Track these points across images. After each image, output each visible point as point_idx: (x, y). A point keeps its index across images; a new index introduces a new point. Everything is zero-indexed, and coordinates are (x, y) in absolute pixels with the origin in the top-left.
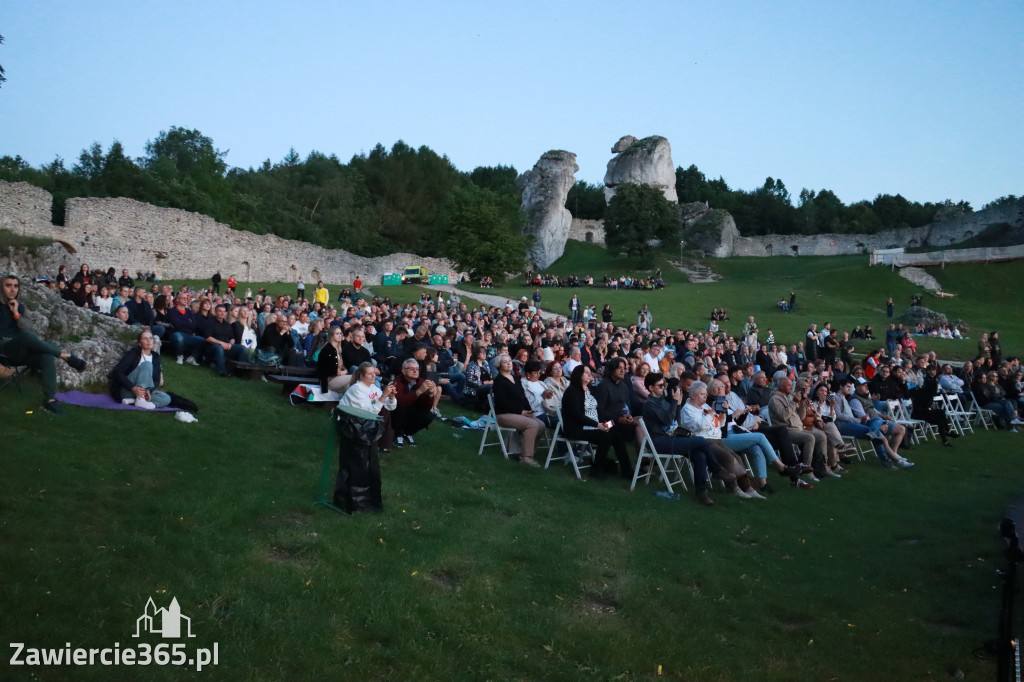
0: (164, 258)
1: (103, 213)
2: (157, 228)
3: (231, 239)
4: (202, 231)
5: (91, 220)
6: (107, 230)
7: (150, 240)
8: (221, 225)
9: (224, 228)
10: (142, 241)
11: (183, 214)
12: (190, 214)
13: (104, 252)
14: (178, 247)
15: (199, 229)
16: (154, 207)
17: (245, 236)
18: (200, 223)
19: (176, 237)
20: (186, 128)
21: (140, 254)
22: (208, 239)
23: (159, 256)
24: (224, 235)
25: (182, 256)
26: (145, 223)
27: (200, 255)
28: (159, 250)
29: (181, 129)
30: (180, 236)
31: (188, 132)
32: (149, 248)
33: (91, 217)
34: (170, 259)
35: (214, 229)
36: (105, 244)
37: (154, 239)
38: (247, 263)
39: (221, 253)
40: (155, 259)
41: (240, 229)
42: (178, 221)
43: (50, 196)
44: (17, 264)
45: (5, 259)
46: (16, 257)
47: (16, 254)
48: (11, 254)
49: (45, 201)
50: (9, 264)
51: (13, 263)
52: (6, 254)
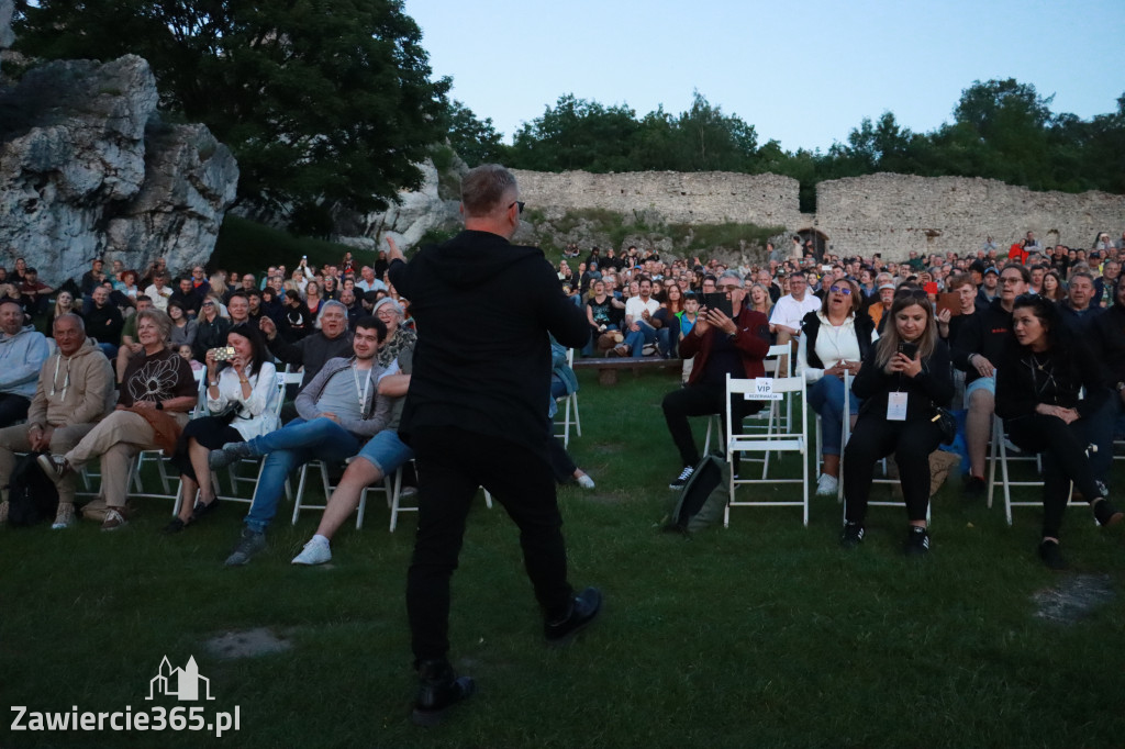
0: (938, 235)
1: (857, 193)
2: (925, 202)
3: (1031, 204)
4: (988, 198)
5: (844, 202)
6: (863, 211)
7: (917, 217)
8: (1015, 189)
9: (1020, 192)
10: (908, 219)
11: (960, 182)
12: (970, 180)
13: (861, 236)
14: (955, 220)
15: (984, 196)
16: (920, 178)
17: (1053, 198)
18: (983, 189)
19: (952, 210)
20: (998, 79)
21: (906, 234)
22: (995, 207)
23: (931, 234)
24: (1020, 200)
25: (961, 232)
26: (909, 198)
27: (985, 228)
28: (930, 227)
29: (992, 82)
30: (957, 208)
31: (1001, 83)
32: (917, 226)
33: (843, 199)
34: (945, 237)
35: (1002, 193)
36: (862, 227)
37: (923, 215)
38: (1056, 231)
39: (1016, 222)
40: (925, 238)
41: (1045, 189)
42: (954, 190)
43: (797, 184)
44: (748, 257)
45: (737, 254)
46: (748, 251)
47: (747, 247)
48: (742, 248)
49: (791, 189)
50: (741, 258)
51: (744, 258)
52: (737, 249)
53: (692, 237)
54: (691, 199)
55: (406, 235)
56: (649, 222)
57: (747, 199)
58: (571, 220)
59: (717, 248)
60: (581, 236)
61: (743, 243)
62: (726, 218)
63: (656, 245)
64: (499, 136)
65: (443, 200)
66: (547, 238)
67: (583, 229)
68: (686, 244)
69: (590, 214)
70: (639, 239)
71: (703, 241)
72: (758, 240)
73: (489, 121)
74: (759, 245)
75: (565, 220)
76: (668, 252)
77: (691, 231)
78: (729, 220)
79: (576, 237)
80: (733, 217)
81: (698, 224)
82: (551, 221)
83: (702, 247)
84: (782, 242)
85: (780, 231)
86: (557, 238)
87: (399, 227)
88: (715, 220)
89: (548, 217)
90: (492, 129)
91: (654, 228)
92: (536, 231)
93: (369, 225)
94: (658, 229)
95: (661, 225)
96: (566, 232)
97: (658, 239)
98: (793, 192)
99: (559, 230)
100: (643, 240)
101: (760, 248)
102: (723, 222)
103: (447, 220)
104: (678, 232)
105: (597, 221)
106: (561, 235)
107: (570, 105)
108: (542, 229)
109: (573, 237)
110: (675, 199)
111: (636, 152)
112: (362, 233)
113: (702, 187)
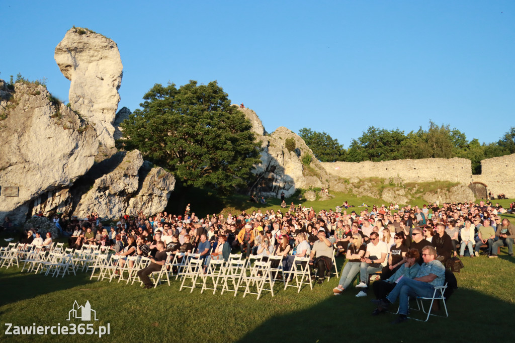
1: (502, 164)
5: (495, 169)
6: (505, 172)
13: (505, 184)
33: (494, 167)
36: (505, 180)
43: (470, 162)
44: (441, 197)
45: (436, 195)
46: (441, 194)
47: (441, 192)
48: (438, 192)
49: (468, 164)
50: (438, 197)
51: (440, 197)
52: (436, 193)
53: (417, 188)
54: (418, 171)
55: (289, 191)
56: (395, 182)
57: (445, 170)
58: (361, 182)
59: (427, 193)
60: (365, 189)
61: (439, 190)
62: (435, 179)
63: (397, 193)
64: (342, 146)
65: (304, 176)
66: (351, 190)
67: (366, 187)
68: (413, 192)
69: (371, 180)
70: (389, 190)
71: (422, 190)
72: (446, 189)
73: (336, 140)
74: (446, 191)
75: (359, 183)
76: (402, 196)
77: (416, 185)
78: (436, 180)
79: (362, 190)
80: (438, 178)
81: (422, 182)
82: (352, 183)
83: (421, 192)
84: (458, 189)
85: (457, 184)
86: (354, 190)
87: (286, 188)
88: (430, 180)
89: (351, 182)
90: (338, 144)
91: (398, 184)
92: (346, 188)
93: (273, 187)
94: (399, 185)
95: (401, 183)
96: (358, 187)
97: (398, 190)
98: (468, 165)
99: (355, 187)
100: (391, 190)
101: (447, 192)
102: (434, 180)
103: (306, 184)
104: (409, 186)
105: (373, 182)
106: (356, 189)
107: (373, 131)
108: (349, 186)
109: (361, 190)
110: (411, 171)
111: (402, 150)
112: (271, 191)
113: (423, 165)
